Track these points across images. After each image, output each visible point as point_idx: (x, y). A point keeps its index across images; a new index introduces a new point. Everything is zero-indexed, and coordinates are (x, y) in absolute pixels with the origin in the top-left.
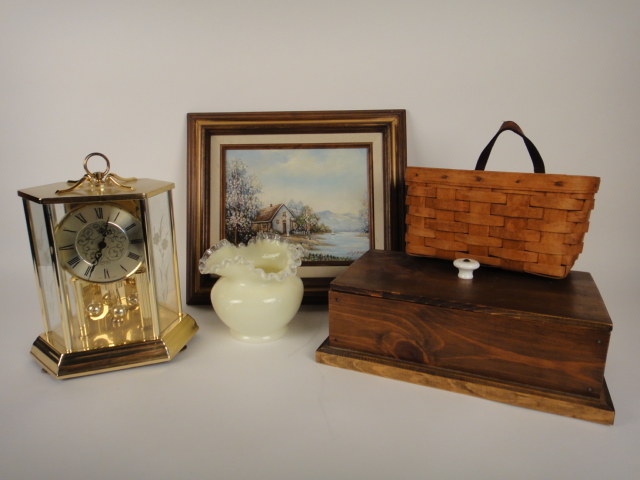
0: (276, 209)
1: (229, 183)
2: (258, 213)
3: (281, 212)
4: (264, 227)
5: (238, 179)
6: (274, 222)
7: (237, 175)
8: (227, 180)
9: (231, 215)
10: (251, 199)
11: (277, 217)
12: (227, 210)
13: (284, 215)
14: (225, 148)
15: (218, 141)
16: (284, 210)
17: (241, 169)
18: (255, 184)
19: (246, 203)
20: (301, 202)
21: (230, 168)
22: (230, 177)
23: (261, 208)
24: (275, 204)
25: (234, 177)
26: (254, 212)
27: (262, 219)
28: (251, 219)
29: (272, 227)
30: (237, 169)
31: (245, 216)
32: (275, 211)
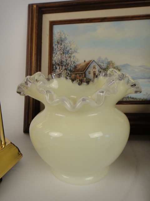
0: (89, 63)
1: (55, 47)
2: (75, 67)
3: (92, 66)
4: (80, 76)
5: (61, 44)
6: (87, 73)
7: (61, 41)
8: (54, 45)
9: (56, 68)
10: (70, 57)
11: (89, 70)
12: (53, 65)
13: (94, 68)
14: (52, 24)
15: (48, 18)
16: (94, 64)
17: (63, 37)
18: (73, 47)
19: (66, 60)
20: (106, 59)
21: (56, 37)
22: (56, 43)
23: (78, 63)
24: (87, 61)
25: (58, 43)
26: (73, 66)
27: (78, 71)
28: (70, 71)
29: (85, 76)
30: (61, 38)
31: (66, 69)
32: (88, 65)
